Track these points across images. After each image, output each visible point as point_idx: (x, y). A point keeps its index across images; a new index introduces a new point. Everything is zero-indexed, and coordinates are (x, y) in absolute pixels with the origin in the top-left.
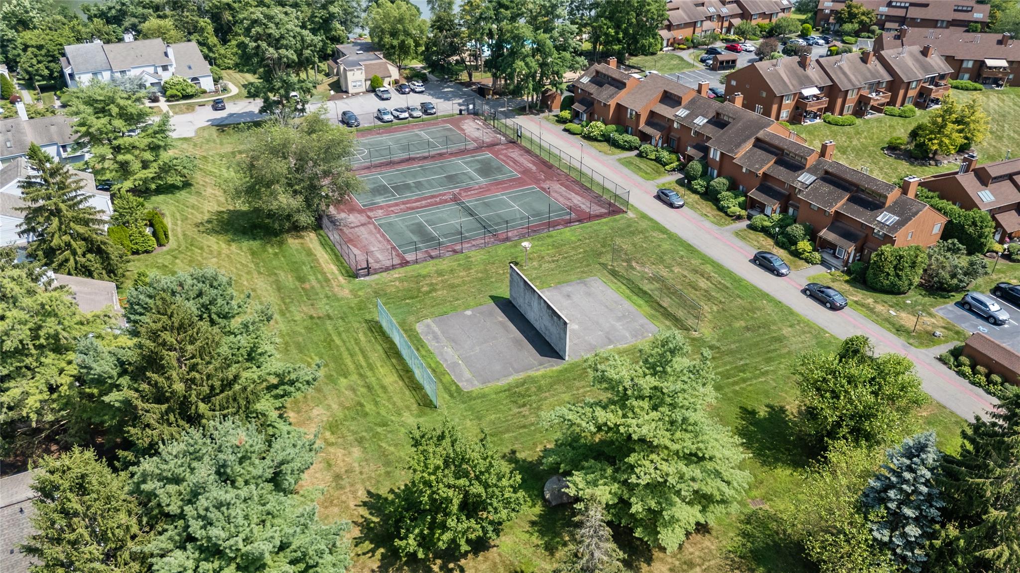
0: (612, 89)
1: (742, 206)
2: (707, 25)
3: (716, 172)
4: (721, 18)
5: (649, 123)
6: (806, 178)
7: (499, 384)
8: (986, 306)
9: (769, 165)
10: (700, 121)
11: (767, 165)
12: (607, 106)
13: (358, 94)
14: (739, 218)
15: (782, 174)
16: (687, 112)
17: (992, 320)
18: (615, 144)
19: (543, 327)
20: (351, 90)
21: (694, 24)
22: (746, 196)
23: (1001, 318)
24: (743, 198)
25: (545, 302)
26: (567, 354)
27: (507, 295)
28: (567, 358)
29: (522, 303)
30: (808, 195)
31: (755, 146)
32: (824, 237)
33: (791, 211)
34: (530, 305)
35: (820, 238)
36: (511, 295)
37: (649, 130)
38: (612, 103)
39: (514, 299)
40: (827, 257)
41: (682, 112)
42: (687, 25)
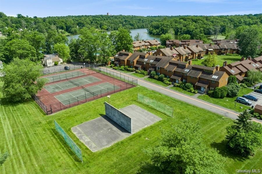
0: (125, 56)
1: (170, 81)
2: (143, 47)
3: (159, 73)
4: (146, 46)
5: (137, 64)
6: (187, 70)
7: (108, 147)
8: (245, 100)
9: (175, 68)
10: (152, 61)
11: (175, 69)
12: (124, 61)
13: (50, 66)
14: (170, 84)
15: (179, 70)
16: (147, 60)
17: (248, 104)
18: (128, 70)
19: (120, 122)
20: (48, 65)
21: (140, 47)
22: (170, 78)
23: (250, 103)
24: (169, 79)
25: (120, 112)
26: (132, 131)
27: (105, 114)
28: (132, 132)
29: (111, 115)
30: (189, 74)
31: (169, 64)
32: (197, 85)
33: (184, 80)
34: (114, 115)
35: (196, 86)
36: (106, 113)
37: (138, 66)
38: (126, 60)
39: (107, 114)
40: (199, 91)
41: (146, 60)
42: (138, 47)
